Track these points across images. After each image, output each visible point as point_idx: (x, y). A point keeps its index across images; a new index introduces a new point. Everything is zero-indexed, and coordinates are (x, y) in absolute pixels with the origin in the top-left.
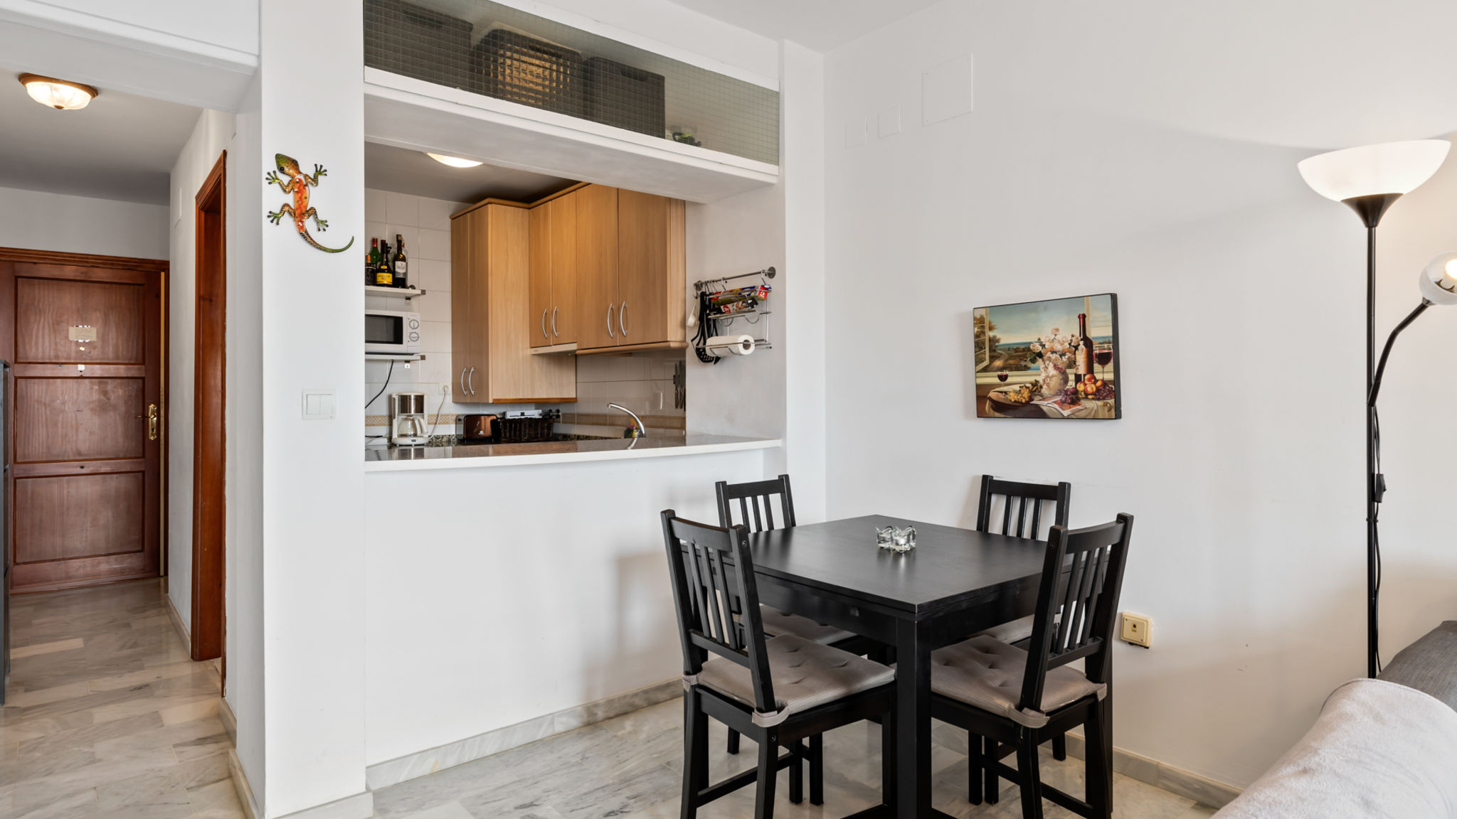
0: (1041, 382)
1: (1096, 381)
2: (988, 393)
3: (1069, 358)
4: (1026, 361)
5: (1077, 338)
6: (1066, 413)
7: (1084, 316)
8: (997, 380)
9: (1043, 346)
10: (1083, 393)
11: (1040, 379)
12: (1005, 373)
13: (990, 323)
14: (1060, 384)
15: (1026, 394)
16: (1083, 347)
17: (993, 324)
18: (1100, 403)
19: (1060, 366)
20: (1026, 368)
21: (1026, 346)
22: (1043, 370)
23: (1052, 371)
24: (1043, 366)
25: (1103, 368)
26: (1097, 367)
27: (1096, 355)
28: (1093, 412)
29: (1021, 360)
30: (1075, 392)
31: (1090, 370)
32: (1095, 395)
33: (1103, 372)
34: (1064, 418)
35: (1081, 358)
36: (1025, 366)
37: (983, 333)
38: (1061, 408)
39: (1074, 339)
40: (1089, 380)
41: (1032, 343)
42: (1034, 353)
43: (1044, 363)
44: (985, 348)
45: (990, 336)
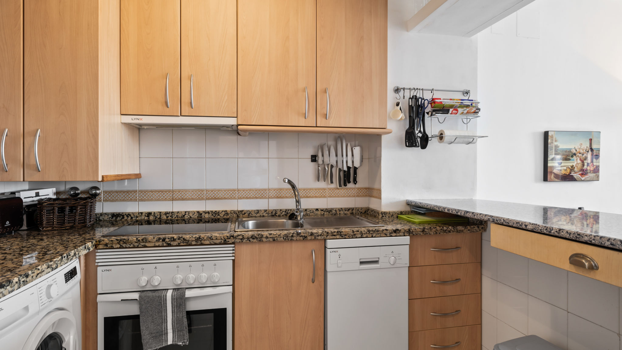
0: (575, 166)
1: (594, 166)
2: (553, 170)
3: (585, 156)
6: (583, 179)
7: (591, 139)
8: (557, 165)
9: (576, 151)
10: (589, 171)
11: (574, 164)
12: (560, 161)
13: (555, 139)
14: (582, 167)
15: (569, 171)
16: (590, 152)
18: (594, 174)
19: (582, 159)
20: (569, 160)
21: (570, 150)
22: (575, 161)
23: (579, 161)
25: (596, 160)
26: (594, 160)
27: (594, 155)
28: (592, 178)
29: (568, 156)
30: (586, 170)
31: (592, 161)
32: (593, 171)
33: (596, 162)
34: (582, 181)
35: (589, 156)
37: (553, 143)
38: (581, 177)
39: (587, 148)
40: (592, 165)
41: (572, 149)
42: (573, 153)
43: (576, 158)
44: (553, 150)
45: (555, 144)
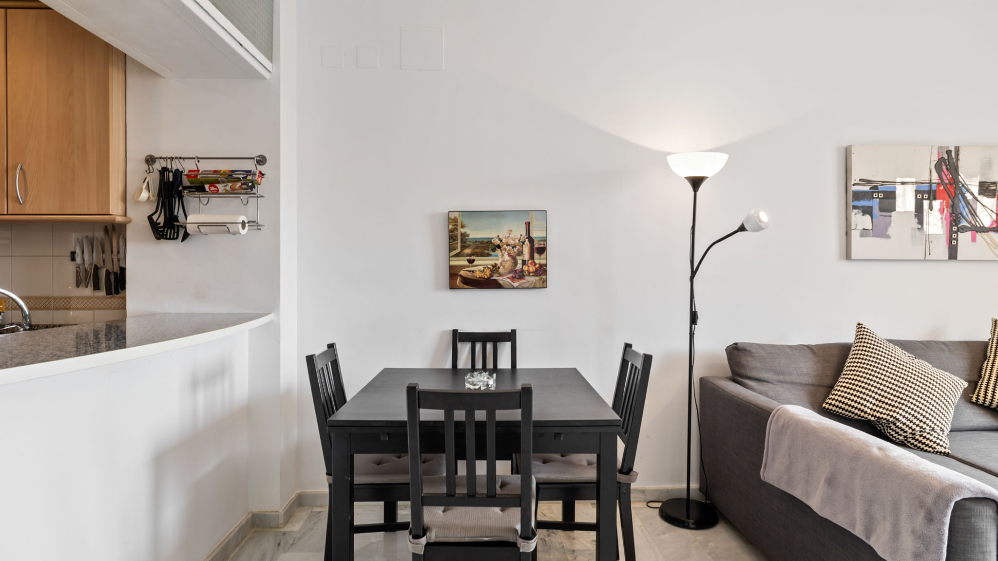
0: (499, 265)
1: (536, 264)
2: (460, 271)
3: (518, 249)
4: (488, 250)
5: (524, 237)
6: (515, 285)
7: (529, 223)
8: (466, 263)
9: (501, 241)
10: (527, 272)
11: (498, 263)
12: (472, 258)
13: (462, 223)
14: (512, 266)
15: (488, 272)
16: (528, 243)
17: (464, 224)
18: (538, 278)
19: (512, 254)
20: (488, 255)
21: (489, 240)
22: (500, 257)
23: (507, 257)
24: (501, 254)
25: (540, 256)
26: (536, 256)
27: (536, 248)
28: (533, 284)
29: (485, 249)
30: (522, 271)
31: (532, 257)
32: (535, 273)
33: (540, 259)
34: (514, 288)
35: (526, 249)
36: (488, 254)
37: (457, 229)
38: (512, 282)
39: (522, 237)
40: (531, 264)
41: (493, 238)
42: (494, 245)
43: (502, 252)
44: (457, 240)
45: (461, 232)
